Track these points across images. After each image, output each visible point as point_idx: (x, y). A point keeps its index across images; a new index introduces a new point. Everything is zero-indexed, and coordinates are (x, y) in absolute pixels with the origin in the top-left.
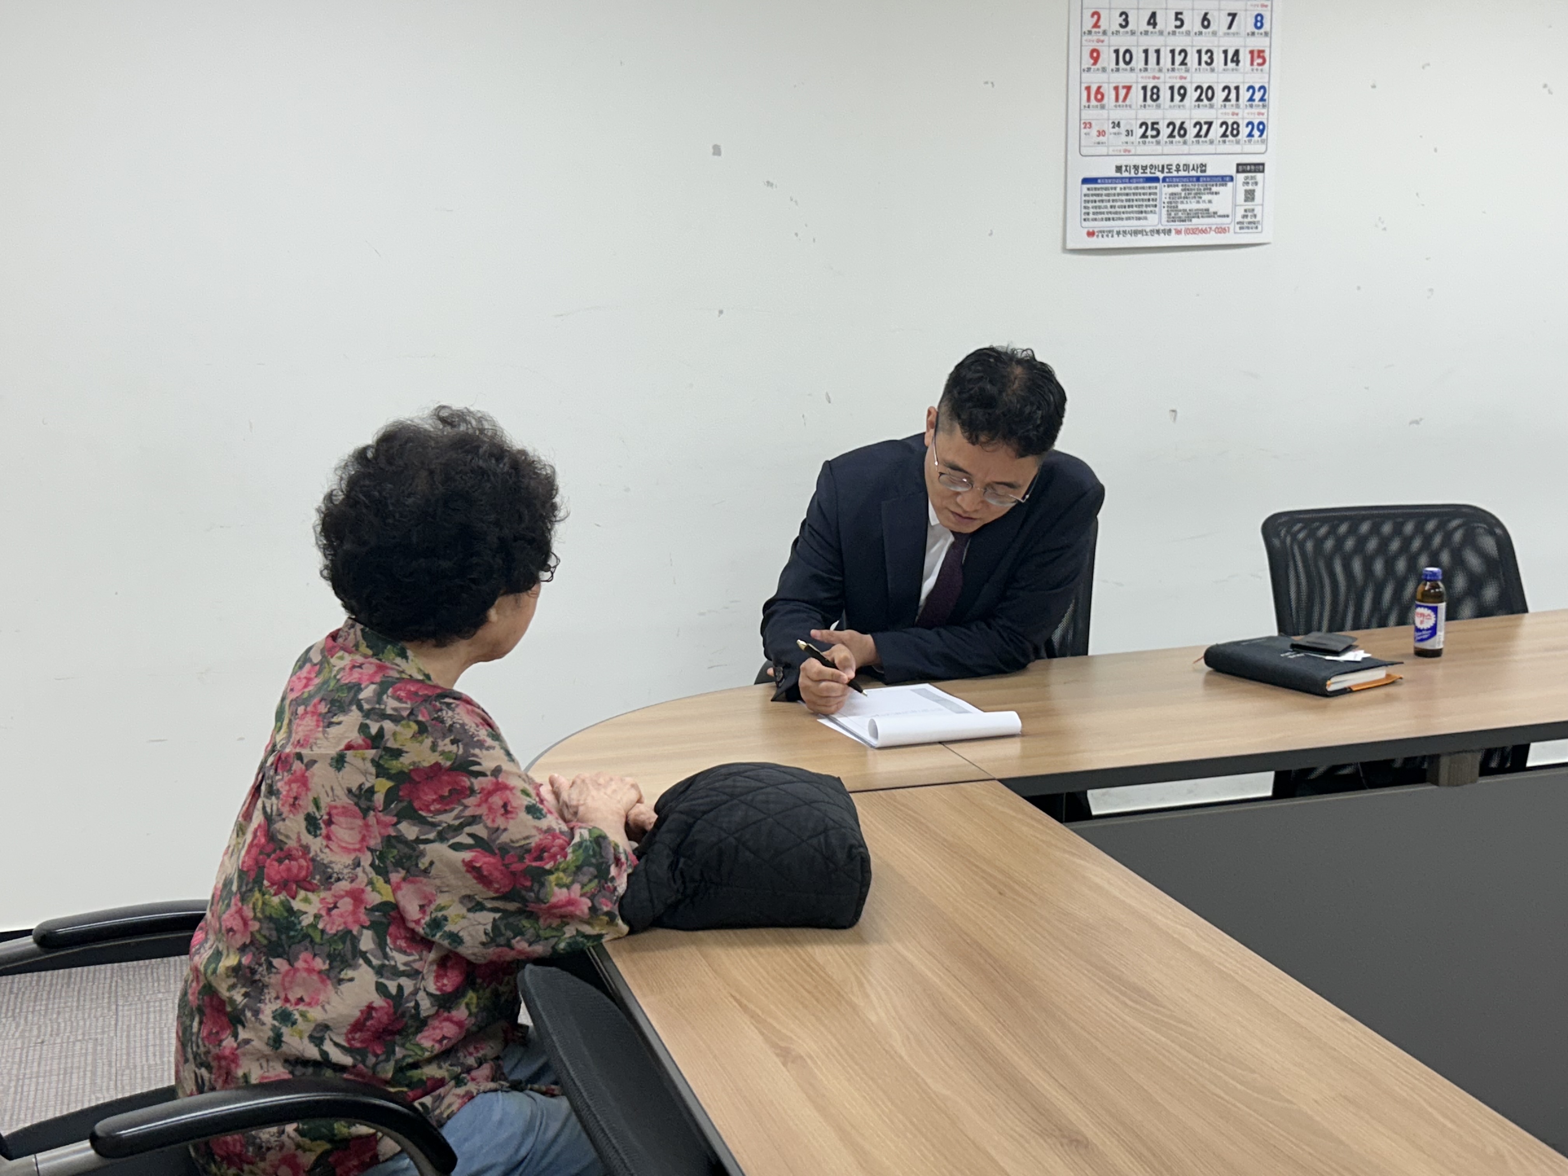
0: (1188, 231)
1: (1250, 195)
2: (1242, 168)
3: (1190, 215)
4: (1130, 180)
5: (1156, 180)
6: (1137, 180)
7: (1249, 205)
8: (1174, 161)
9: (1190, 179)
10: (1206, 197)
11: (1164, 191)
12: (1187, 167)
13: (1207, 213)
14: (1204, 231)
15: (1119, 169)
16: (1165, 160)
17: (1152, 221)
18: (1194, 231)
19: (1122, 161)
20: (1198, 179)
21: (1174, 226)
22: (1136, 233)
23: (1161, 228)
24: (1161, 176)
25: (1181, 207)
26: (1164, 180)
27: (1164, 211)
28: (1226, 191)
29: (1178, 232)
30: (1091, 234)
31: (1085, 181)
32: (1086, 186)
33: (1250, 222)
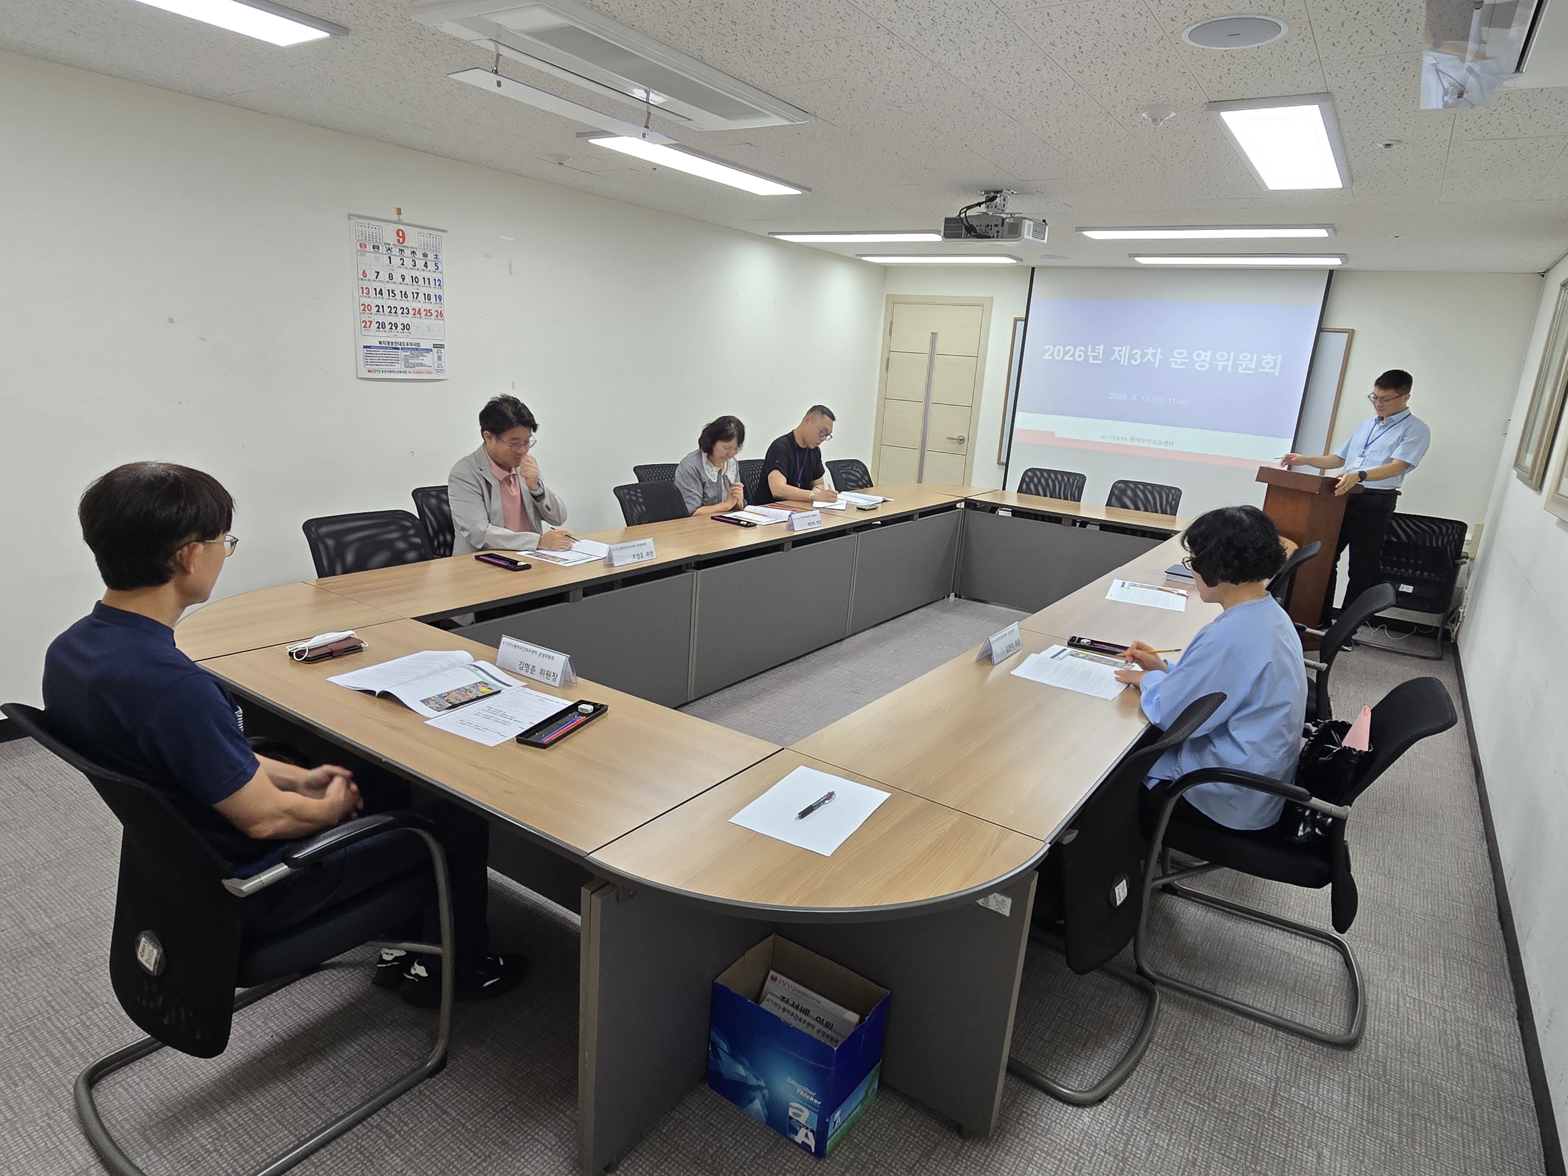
0: (414, 372)
1: (439, 358)
2: (435, 346)
3: (414, 365)
4: (386, 348)
5: (398, 349)
6: (390, 348)
7: (439, 362)
8: (406, 340)
9: (413, 349)
10: (420, 358)
11: (402, 354)
12: (411, 344)
13: (422, 365)
14: (421, 373)
15: (380, 343)
16: (401, 340)
17: (397, 367)
18: (417, 372)
19: (382, 340)
20: (417, 349)
21: (407, 369)
22: (391, 372)
23: (402, 370)
24: (400, 347)
25: (410, 361)
26: (402, 349)
27: (403, 363)
28: (429, 355)
29: (410, 372)
30: (370, 371)
31: (365, 347)
32: (365, 349)
33: (440, 370)
